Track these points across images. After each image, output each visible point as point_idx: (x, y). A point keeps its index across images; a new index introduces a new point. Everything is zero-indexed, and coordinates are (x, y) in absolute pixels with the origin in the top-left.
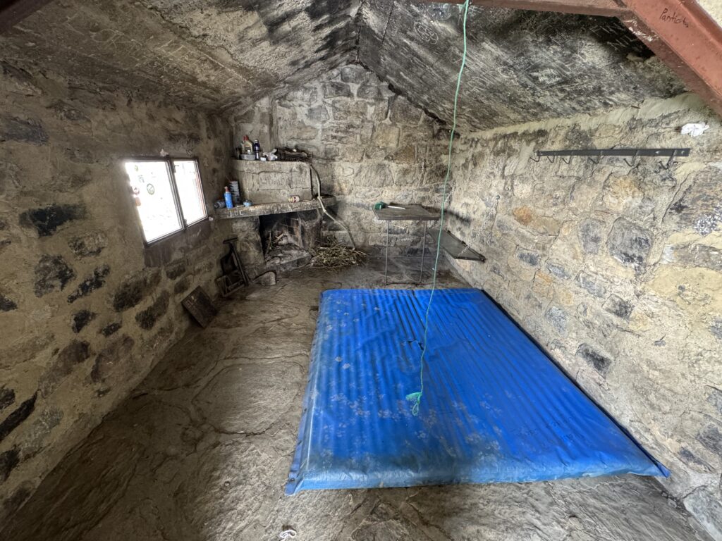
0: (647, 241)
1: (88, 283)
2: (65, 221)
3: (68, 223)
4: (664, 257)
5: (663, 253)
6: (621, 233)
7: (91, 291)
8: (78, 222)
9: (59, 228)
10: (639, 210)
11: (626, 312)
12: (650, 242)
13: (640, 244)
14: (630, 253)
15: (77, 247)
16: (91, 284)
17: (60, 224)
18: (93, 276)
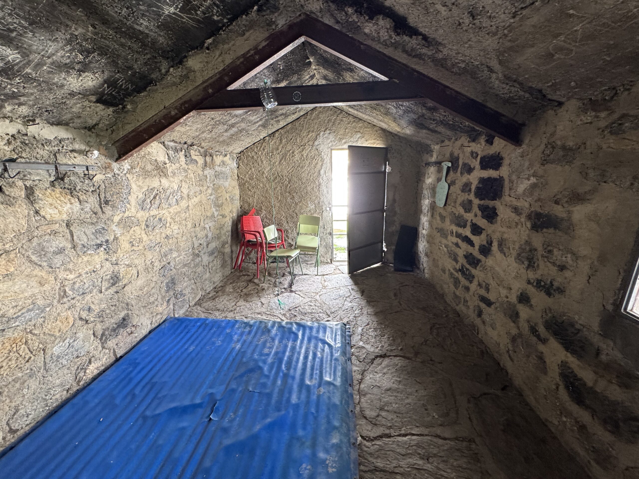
0: (103, 229)
1: (543, 284)
2: (551, 228)
3: (551, 230)
4: (116, 232)
5: (114, 231)
6: (82, 233)
7: (541, 291)
8: (560, 233)
9: (545, 230)
10: (82, 212)
11: (117, 278)
12: (106, 228)
13: (100, 232)
14: (99, 242)
15: (546, 250)
16: (544, 286)
17: (547, 228)
18: (548, 282)
